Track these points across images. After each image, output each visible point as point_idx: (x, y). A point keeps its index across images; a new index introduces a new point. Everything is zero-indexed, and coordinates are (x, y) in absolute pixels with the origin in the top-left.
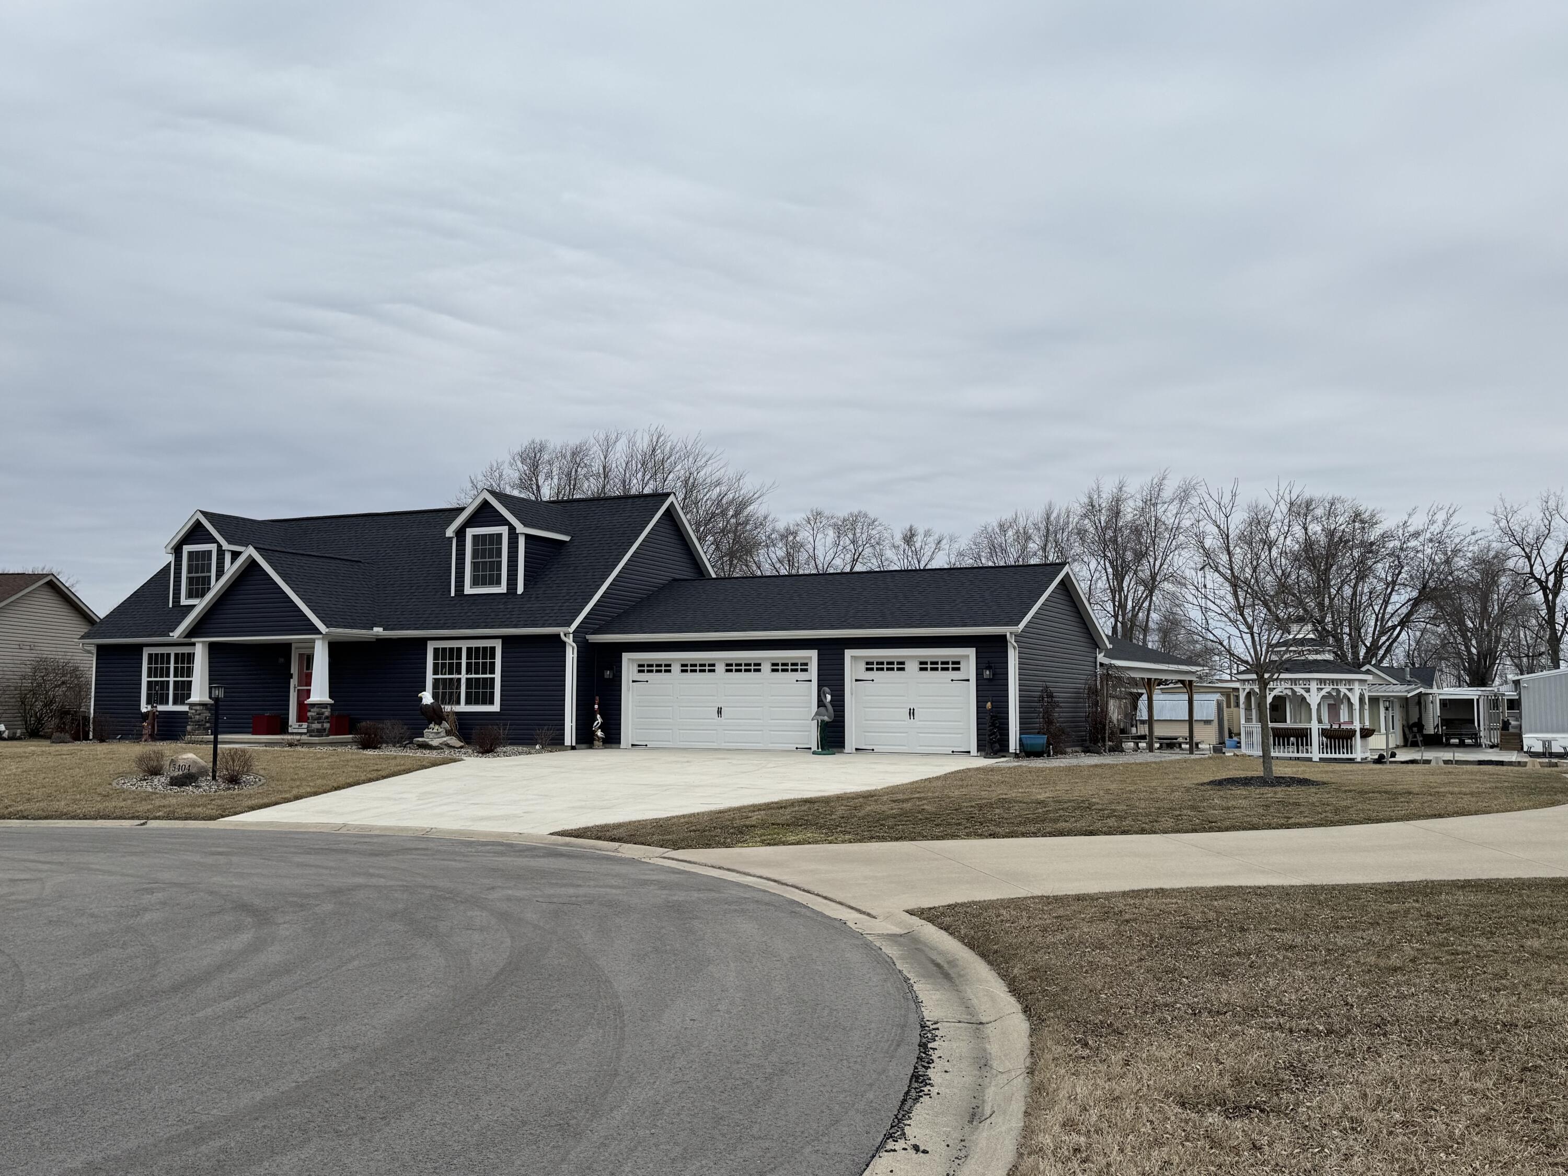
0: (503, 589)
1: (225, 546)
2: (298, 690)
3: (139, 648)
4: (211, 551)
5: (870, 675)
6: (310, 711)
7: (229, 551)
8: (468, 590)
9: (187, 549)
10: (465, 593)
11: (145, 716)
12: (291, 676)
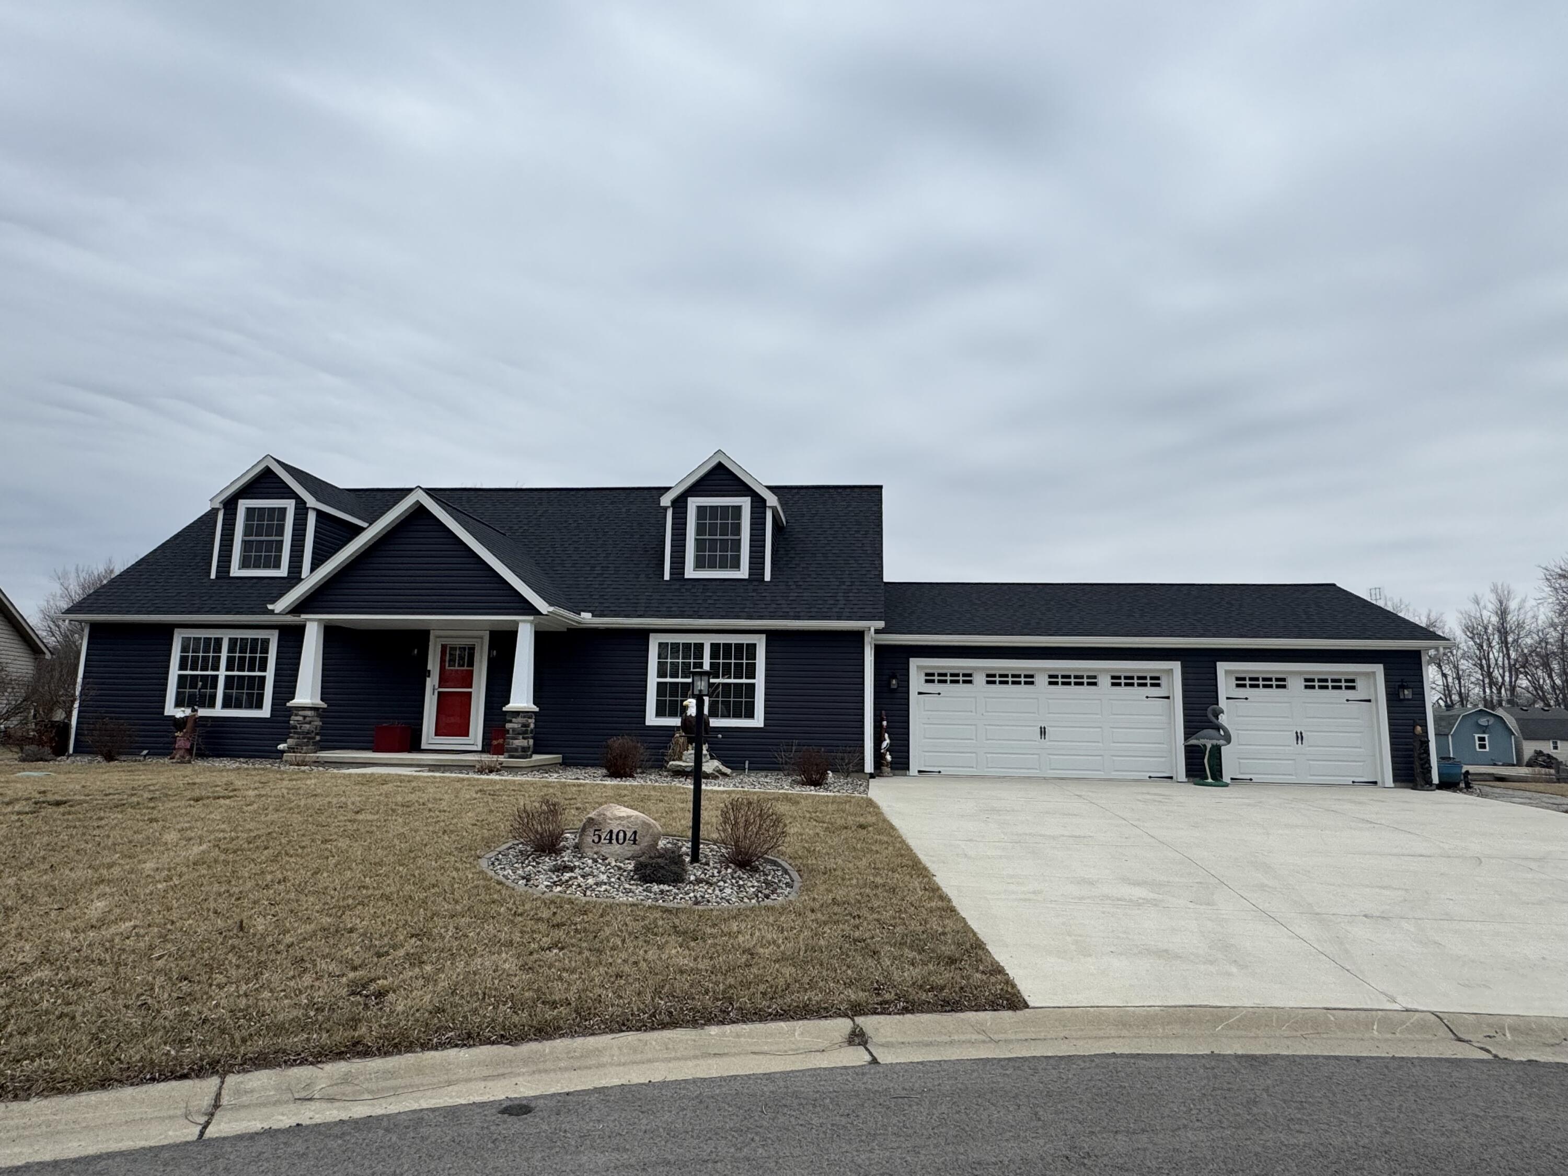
0: (743, 573)
1: (311, 501)
2: (439, 693)
3: (167, 631)
4: (285, 509)
5: (1242, 692)
6: (510, 722)
7: (314, 509)
8: (690, 572)
9: (243, 505)
10: (686, 577)
11: (179, 724)
12: (428, 673)
